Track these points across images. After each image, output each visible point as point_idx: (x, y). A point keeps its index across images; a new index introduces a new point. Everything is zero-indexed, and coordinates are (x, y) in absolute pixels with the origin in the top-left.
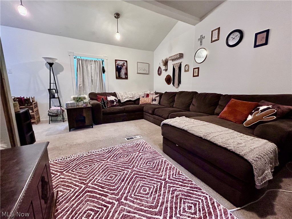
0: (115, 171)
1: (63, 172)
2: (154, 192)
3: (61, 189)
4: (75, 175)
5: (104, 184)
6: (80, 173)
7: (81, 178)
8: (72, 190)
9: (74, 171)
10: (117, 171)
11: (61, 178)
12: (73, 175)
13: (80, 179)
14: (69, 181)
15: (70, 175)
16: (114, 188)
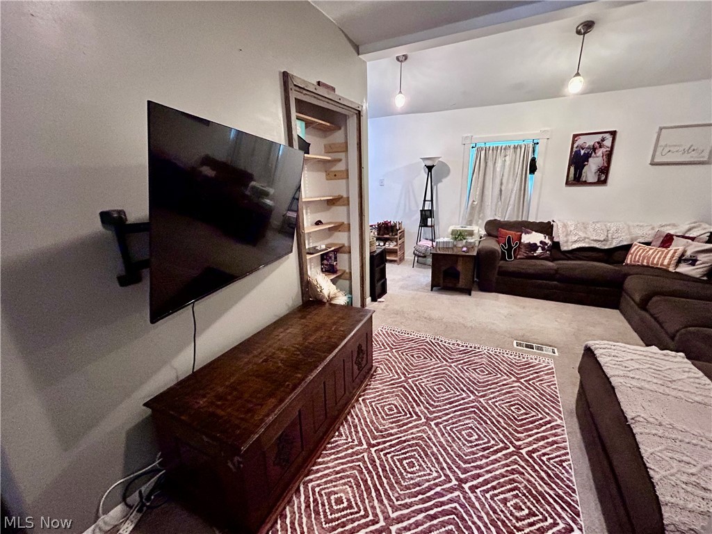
0: (451, 384)
1: (393, 349)
2: (481, 447)
3: (382, 367)
4: (402, 360)
5: (426, 391)
6: (409, 361)
7: (406, 367)
8: (391, 375)
9: (403, 355)
10: (454, 387)
11: (388, 355)
12: (400, 359)
13: (404, 369)
14: (394, 363)
15: (398, 357)
16: (433, 403)
